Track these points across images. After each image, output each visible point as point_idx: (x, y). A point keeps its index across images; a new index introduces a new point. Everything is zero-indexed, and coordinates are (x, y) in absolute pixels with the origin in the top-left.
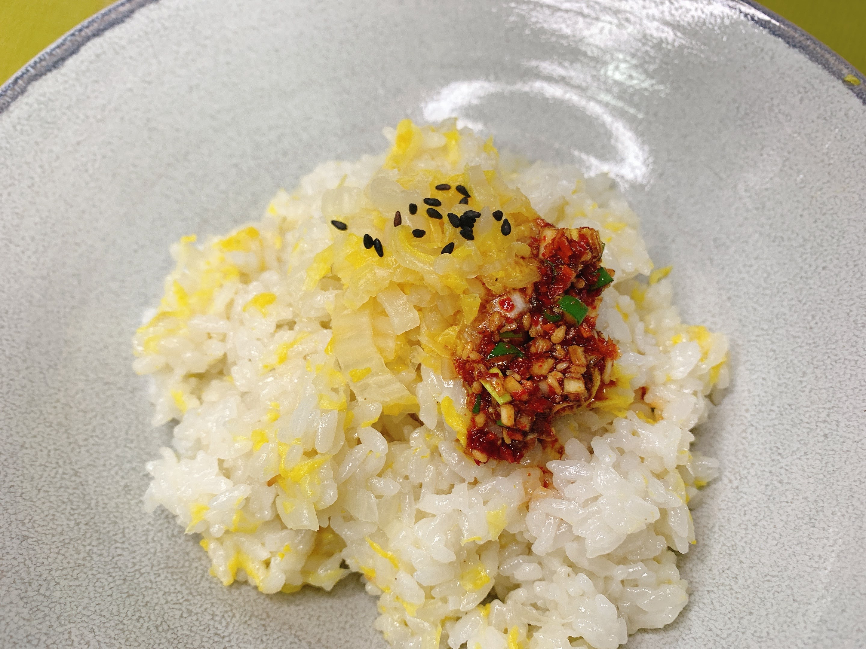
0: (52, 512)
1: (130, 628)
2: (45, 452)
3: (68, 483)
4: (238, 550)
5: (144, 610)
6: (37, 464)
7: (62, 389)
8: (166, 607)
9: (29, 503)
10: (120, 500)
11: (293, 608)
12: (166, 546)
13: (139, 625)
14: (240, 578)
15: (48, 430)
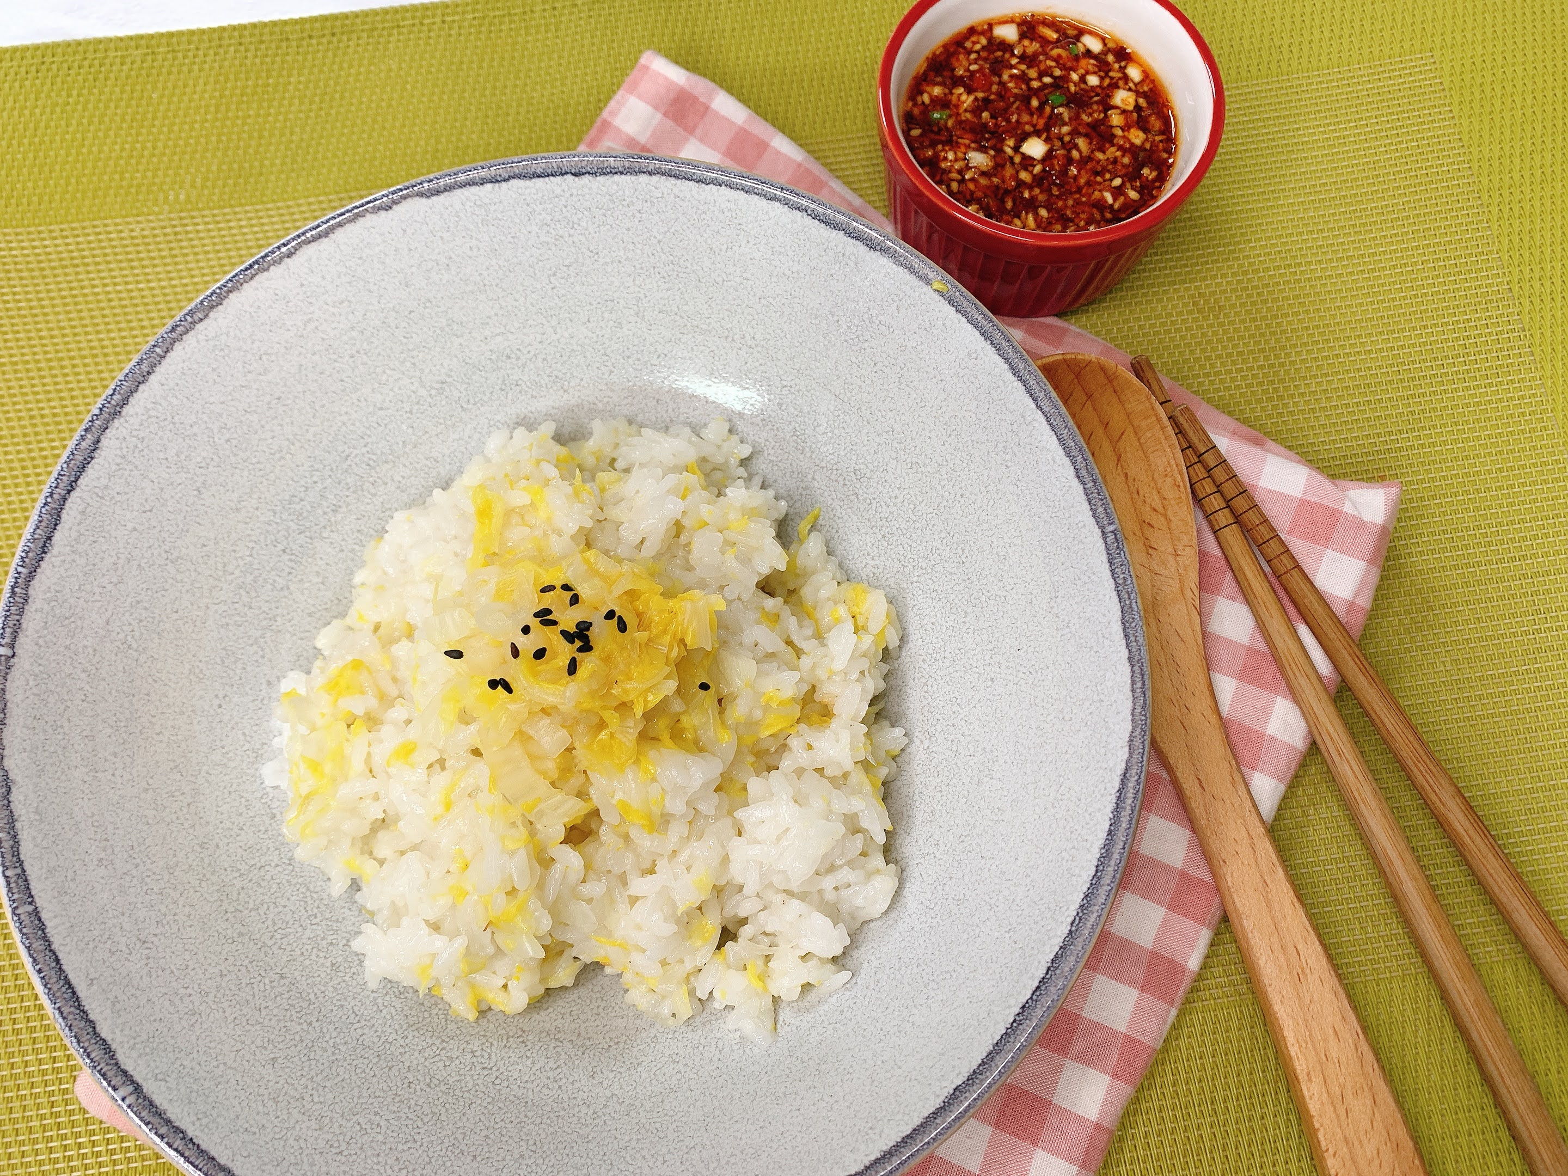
0: (281, 1025)
1: (407, 1096)
2: (243, 969)
3: (280, 989)
4: (472, 986)
5: (410, 1076)
6: (244, 985)
7: (224, 898)
8: (427, 1064)
9: (258, 1027)
10: (335, 982)
11: (543, 1013)
12: (398, 1006)
13: (412, 1090)
14: (484, 1008)
15: (233, 946)
